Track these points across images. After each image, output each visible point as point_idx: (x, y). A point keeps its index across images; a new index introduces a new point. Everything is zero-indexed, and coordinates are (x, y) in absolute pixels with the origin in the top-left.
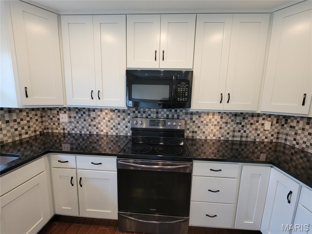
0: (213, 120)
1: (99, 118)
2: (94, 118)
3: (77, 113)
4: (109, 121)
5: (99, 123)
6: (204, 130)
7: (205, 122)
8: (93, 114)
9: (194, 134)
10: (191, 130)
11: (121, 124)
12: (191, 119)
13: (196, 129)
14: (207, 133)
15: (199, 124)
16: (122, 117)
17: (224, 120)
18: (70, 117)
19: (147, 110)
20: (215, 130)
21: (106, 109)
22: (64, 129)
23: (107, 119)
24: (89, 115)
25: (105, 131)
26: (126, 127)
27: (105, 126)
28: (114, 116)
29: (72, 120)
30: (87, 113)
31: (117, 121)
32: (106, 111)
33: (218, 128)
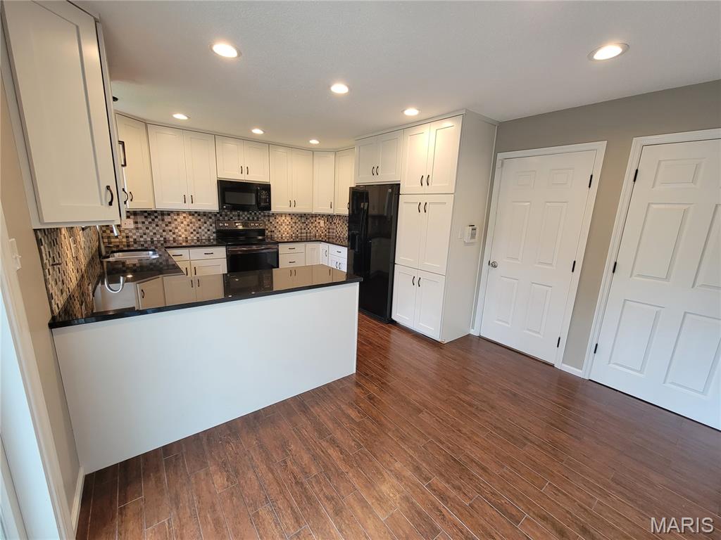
0: (286, 221)
1: (176, 223)
2: (170, 223)
3: (146, 217)
4: (188, 225)
5: (177, 228)
6: (280, 229)
7: (279, 223)
8: (167, 219)
9: (273, 234)
10: (269, 229)
11: (203, 228)
12: (269, 221)
13: (273, 229)
14: (282, 231)
15: (276, 225)
16: (202, 220)
17: (293, 221)
18: (136, 223)
19: (229, 213)
20: (288, 229)
21: (184, 212)
22: (127, 237)
23: (185, 223)
24: (163, 220)
25: (183, 236)
26: (209, 230)
27: (183, 230)
28: (193, 220)
29: (140, 225)
30: (159, 217)
31: (197, 225)
32: (184, 215)
33: (290, 227)
